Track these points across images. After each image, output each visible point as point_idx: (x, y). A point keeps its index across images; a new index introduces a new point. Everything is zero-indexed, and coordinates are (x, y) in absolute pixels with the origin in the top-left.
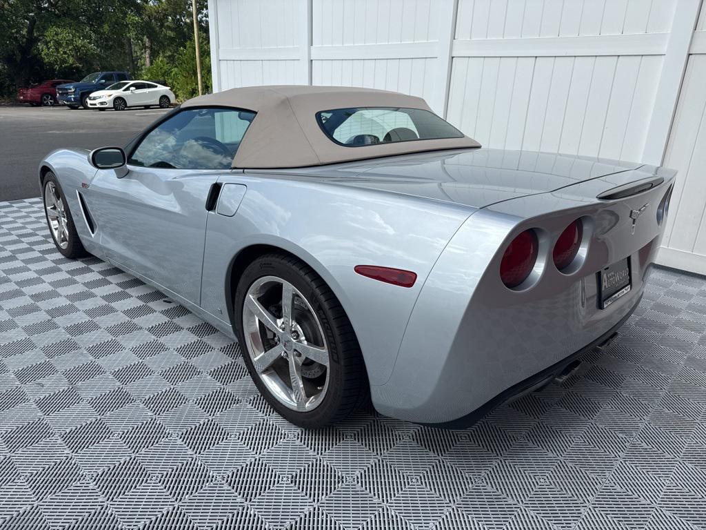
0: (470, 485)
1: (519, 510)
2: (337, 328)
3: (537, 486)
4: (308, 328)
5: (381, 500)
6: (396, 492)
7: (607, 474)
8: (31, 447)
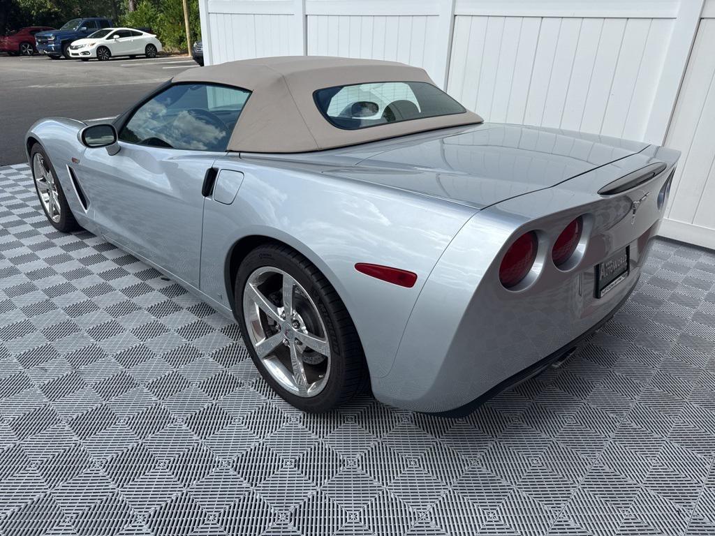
0: (466, 468)
1: (512, 491)
2: (338, 321)
3: (530, 468)
4: (309, 317)
5: (381, 483)
6: (395, 475)
7: (597, 454)
8: (39, 434)
